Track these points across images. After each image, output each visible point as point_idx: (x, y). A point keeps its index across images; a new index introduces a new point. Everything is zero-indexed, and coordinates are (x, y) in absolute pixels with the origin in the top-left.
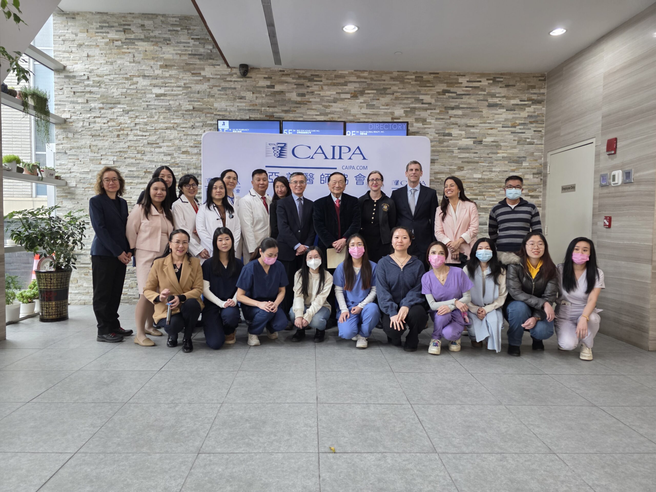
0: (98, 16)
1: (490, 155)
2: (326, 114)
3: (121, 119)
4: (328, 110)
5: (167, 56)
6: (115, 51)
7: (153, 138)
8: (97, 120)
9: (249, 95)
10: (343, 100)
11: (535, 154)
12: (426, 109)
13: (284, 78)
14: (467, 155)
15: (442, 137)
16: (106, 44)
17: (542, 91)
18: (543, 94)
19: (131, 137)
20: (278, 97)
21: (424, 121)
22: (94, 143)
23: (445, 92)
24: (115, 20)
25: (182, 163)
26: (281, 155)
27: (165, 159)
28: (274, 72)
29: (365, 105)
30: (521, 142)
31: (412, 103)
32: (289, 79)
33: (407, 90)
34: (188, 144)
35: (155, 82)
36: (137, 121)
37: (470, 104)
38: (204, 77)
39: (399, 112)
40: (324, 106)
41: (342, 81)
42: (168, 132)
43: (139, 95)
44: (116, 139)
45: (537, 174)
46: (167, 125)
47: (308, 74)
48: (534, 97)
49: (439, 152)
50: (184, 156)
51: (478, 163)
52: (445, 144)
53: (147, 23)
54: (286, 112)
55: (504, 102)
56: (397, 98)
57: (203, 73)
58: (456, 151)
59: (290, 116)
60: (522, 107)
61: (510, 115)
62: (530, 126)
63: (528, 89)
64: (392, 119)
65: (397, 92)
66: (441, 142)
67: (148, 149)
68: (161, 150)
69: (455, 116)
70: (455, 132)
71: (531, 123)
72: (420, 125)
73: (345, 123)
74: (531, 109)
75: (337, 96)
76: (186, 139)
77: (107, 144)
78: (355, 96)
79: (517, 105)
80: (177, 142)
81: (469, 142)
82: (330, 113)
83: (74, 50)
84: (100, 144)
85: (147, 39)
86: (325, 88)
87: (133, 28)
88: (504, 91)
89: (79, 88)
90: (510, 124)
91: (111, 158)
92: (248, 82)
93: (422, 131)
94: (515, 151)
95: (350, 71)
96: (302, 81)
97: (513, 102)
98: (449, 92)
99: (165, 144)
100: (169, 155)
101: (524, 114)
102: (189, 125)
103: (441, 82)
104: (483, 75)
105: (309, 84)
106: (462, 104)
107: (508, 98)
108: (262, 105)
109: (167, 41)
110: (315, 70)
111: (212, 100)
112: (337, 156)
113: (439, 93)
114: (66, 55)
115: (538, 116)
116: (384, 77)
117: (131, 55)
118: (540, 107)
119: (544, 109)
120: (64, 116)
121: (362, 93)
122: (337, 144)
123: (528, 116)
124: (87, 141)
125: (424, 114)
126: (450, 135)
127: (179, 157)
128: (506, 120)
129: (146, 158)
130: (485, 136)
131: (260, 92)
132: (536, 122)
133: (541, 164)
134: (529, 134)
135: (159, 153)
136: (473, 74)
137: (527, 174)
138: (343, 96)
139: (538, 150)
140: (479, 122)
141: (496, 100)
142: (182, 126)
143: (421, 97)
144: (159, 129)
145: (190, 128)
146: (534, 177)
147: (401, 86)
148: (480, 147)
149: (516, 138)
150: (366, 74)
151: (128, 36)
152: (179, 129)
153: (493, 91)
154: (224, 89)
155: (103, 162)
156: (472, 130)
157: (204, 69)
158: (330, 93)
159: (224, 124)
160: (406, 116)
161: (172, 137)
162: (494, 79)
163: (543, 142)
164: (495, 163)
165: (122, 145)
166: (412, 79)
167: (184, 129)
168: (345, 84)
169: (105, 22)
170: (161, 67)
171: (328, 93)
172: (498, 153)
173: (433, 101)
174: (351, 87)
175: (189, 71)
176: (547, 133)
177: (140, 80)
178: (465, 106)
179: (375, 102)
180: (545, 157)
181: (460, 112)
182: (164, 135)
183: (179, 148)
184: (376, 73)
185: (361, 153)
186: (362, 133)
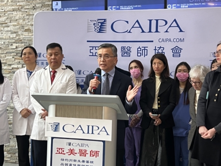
25: (25, 40)
26: (101, 30)
27: (11, 36)
34: (30, 23)
42: (15, 13)
46: (13, 7)
50: (26, 34)
68: (9, 29)
76: (28, 19)
80: (21, 21)
99: (12, 24)
100: (15, 33)
102: (31, 6)
112: (153, 29)
122: (154, 18)
127: (22, 35)
135: (7, 31)
142: (26, 7)
144: (8, 11)
145: (31, 9)
152: (23, 10)
159: (57, 4)
161: (17, 17)
167: (27, 10)
182: (11, 16)
183: (23, 27)
185: (178, 26)
186: (183, 6)
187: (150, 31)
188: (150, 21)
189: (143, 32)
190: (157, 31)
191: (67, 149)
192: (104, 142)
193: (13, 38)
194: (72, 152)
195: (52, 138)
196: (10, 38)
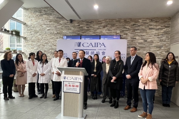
0: (34, 9)
1: (150, 45)
2: (95, 33)
3: (39, 37)
4: (96, 32)
5: (51, 18)
6: (38, 18)
7: (47, 42)
8: (33, 37)
9: (72, 28)
10: (100, 28)
11: (166, 45)
12: (127, 31)
13: (83, 23)
14: (141, 45)
15: (133, 39)
16: (36, 16)
17: (169, 23)
18: (170, 24)
19: (41, 42)
20: (81, 28)
21: (127, 34)
22: (32, 43)
23: (134, 25)
24: (38, 9)
25: (54, 49)
26: (79, 46)
28: (80, 21)
29: (107, 30)
30: (161, 41)
31: (123, 29)
32: (84, 23)
33: (121, 25)
34: (56, 43)
35: (47, 26)
36: (43, 37)
37: (143, 28)
38: (60, 24)
39: (118, 32)
40: (94, 31)
41: (100, 23)
42: (51, 40)
43: (43, 30)
44: (37, 42)
45: (167, 52)
46: (50, 38)
47: (90, 21)
48: (166, 25)
49: (132, 44)
50: (54, 46)
51: (145, 48)
52: (134, 42)
53: (46, 10)
54: (83, 33)
55: (155, 27)
56: (118, 27)
57: (60, 23)
58: (137, 44)
59: (84, 34)
60: (161, 29)
61: (157, 32)
62: (164, 35)
63: (164, 23)
64: (116, 34)
65: (118, 25)
66: (132, 41)
67: (45, 45)
68: (49, 45)
69: (137, 32)
70: (137, 38)
71: (165, 34)
72: (125, 36)
73: (100, 36)
74: (165, 29)
75: (99, 27)
77: (35, 43)
78: (104, 27)
79: (160, 28)
80: (53, 42)
81: (142, 41)
82: (96, 33)
83: (28, 18)
84: (34, 43)
85: (46, 14)
86: (95, 25)
87: (42, 11)
88: (155, 24)
89: (29, 29)
90: (157, 35)
91: (36, 47)
92: (73, 24)
93: (126, 38)
94: (159, 44)
95: (103, 19)
96: (88, 23)
97: (158, 27)
98: (135, 25)
99: (50, 43)
100: (51, 46)
101: (162, 31)
102: (56, 38)
103: (133, 21)
104: (147, 19)
105: (90, 24)
106: (140, 28)
107: (156, 26)
108: (76, 31)
109: (51, 14)
110: (92, 20)
111: (62, 30)
112: (96, 46)
113: (132, 25)
114: (26, 20)
115: (168, 32)
116: (113, 21)
117: (42, 19)
118: (168, 29)
119: (170, 29)
120: (25, 36)
121: (107, 26)
122: (96, 42)
123: (164, 32)
124: (30, 43)
125: (126, 32)
126: (135, 39)
128: (156, 33)
129: (45, 47)
130: (148, 39)
131: (76, 27)
132: (167, 34)
133: (168, 48)
134: (164, 38)
136: (144, 18)
137: (163, 52)
138: (100, 27)
139: (167, 43)
140: (146, 34)
141: (152, 27)
143: (126, 27)
144: (48, 39)
146: (165, 53)
147: (119, 23)
148: (146, 42)
149: (159, 40)
150: (108, 20)
151: (41, 14)
152: (53, 39)
153: (151, 24)
154: (66, 27)
155: (34, 48)
156: (143, 37)
157: (60, 21)
158: (96, 26)
159: (65, 37)
160: (121, 33)
161: (51, 41)
162: (151, 20)
163: (169, 41)
164: (151, 48)
165: (39, 44)
166: (123, 21)
168: (101, 24)
169: (36, 10)
170: (49, 22)
171: (96, 27)
172: (152, 45)
173: (130, 28)
174: (103, 24)
175: (56, 22)
176: (171, 37)
177: (44, 25)
178: (141, 29)
179: (110, 29)
180: (170, 46)
181: (139, 31)
182: (49, 41)
183: (53, 44)
184: (111, 20)
185: (104, 45)
186: (105, 39)
187: (95, 47)
188: (95, 43)
189: (93, 47)
190: (97, 47)
191: (68, 85)
192: (80, 83)
193: (50, 48)
194: (70, 86)
195: (64, 81)
196: (49, 48)
